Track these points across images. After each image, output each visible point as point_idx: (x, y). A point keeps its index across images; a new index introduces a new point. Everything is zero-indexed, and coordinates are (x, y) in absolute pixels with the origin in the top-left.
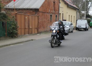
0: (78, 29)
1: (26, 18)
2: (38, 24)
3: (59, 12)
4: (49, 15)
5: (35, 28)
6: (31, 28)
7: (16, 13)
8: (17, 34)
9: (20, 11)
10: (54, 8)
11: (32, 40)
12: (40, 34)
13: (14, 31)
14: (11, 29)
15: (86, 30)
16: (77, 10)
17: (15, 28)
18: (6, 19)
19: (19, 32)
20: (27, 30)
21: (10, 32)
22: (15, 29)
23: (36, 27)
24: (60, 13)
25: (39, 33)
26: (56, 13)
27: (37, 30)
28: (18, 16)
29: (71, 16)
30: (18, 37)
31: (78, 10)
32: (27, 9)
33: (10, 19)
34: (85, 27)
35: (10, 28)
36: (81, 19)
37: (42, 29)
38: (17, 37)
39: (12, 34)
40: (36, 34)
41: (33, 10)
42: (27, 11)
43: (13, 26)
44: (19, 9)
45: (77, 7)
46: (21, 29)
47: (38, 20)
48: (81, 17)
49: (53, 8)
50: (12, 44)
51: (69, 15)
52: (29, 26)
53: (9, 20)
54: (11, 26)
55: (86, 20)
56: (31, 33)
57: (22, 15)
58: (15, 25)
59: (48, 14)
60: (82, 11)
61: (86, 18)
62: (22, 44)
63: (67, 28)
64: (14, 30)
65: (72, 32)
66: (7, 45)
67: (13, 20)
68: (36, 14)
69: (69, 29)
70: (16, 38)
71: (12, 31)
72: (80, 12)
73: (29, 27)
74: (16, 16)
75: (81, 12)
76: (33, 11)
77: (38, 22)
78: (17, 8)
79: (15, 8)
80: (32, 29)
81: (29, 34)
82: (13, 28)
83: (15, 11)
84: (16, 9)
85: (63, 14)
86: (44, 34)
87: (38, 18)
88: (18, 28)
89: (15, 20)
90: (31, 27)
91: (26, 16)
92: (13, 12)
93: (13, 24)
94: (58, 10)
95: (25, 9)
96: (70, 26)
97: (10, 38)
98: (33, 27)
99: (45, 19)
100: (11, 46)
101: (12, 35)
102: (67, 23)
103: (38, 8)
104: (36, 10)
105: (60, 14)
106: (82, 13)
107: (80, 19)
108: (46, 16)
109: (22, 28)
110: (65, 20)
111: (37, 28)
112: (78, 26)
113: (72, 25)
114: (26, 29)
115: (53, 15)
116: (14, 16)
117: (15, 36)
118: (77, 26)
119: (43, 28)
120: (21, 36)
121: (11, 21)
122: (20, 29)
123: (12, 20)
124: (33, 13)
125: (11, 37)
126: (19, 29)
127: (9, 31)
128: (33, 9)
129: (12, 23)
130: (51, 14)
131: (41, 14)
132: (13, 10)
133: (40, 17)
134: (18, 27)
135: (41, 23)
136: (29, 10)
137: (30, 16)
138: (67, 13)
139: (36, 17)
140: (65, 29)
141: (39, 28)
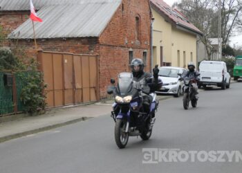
1: (66, 61)
2: (97, 77)
3: (151, 44)
4: (124, 52)
5: (90, 88)
6: (80, 87)
7: (40, 49)
8: (42, 105)
9: (50, 44)
10: (138, 34)
11: (83, 119)
12: (105, 103)
13: (36, 96)
14: (28, 93)
15: (223, 89)
16: (198, 37)
17: (39, 90)
18: (13, 66)
19: (48, 99)
20: (68, 94)
21: (25, 100)
22: (38, 92)
23: (92, 86)
24: (153, 45)
25: (99, 99)
26: (143, 46)
27: (96, 92)
28: (46, 59)
29: (184, 52)
30: (47, 112)
31: (202, 35)
32: (68, 39)
33: (24, 66)
34: (220, 80)
35: (24, 89)
36: (209, 60)
38: (44, 113)
39: (30, 105)
40: (94, 103)
41: (82, 40)
42: (67, 44)
43: (31, 85)
44: (47, 40)
45: (199, 28)
46: (54, 90)
47: (98, 65)
48: (210, 54)
49: (136, 33)
50: (32, 132)
51: (178, 51)
52: (73, 83)
53: (22, 68)
54: (26, 85)
55: (223, 63)
56: (80, 101)
57: (54, 55)
58: (38, 81)
59: (122, 49)
60: (211, 39)
61: (223, 55)
62: (56, 131)
63: (173, 84)
64: (35, 94)
66: (18, 135)
67: (31, 69)
68: (92, 51)
69: (180, 86)
70: (42, 116)
71: (29, 99)
72: (205, 42)
73: (74, 86)
74: (39, 58)
75: (210, 42)
76: (84, 44)
77: (98, 72)
78: (41, 37)
79: (37, 37)
80: (82, 89)
81: (74, 103)
82: (33, 90)
83: (36, 46)
84: (39, 40)
85: (161, 47)
87: (97, 60)
88: (45, 89)
89: (37, 70)
90: (78, 86)
91: (65, 56)
92: (31, 48)
93: (33, 78)
94: (148, 37)
95: (61, 39)
97: (25, 117)
98: (86, 84)
99: (114, 61)
100: (28, 136)
101: (30, 108)
102: (174, 72)
103: (97, 36)
104: (92, 41)
105: (154, 47)
106: (212, 43)
107: (207, 58)
108: (119, 54)
109: (55, 88)
110: (168, 64)
111: (94, 87)
112: (203, 78)
114: (66, 92)
115: (135, 52)
116: (35, 58)
117: (39, 111)
120: (53, 111)
121: (26, 73)
122: (52, 93)
123: (28, 69)
124: (83, 50)
125: (27, 114)
126: (48, 91)
127: (21, 98)
128: (82, 38)
129: (29, 76)
130: (131, 50)
131: (103, 50)
132: (30, 42)
133: (101, 59)
134: (45, 86)
135: (105, 73)
136: (73, 41)
137: (74, 57)
138: (173, 45)
139: (91, 58)
140: (170, 87)
141: (101, 85)
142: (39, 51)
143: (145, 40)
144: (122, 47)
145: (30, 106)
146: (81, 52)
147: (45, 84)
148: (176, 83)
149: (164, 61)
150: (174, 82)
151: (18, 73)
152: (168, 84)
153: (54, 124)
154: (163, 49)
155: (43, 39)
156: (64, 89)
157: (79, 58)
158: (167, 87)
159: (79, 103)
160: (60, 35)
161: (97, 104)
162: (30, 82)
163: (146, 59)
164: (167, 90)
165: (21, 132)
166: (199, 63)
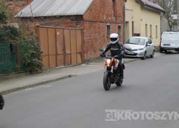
0: (164, 50)
1: (58, 33)
2: (82, 45)
3: (124, 20)
4: (103, 26)
5: (77, 53)
7: (38, 24)
8: (40, 66)
9: (47, 21)
11: (70, 76)
12: (88, 64)
13: (34, 60)
14: (28, 57)
17: (37, 54)
18: (17, 38)
19: (44, 61)
20: (60, 58)
21: (26, 63)
22: (36, 56)
23: (78, 52)
24: (126, 20)
25: (85, 61)
26: (118, 21)
27: (81, 56)
28: (42, 32)
29: (151, 25)
30: (43, 72)
32: (61, 17)
33: (26, 37)
35: (26, 55)
36: (171, 31)
37: (91, 54)
38: (41, 72)
40: (80, 64)
41: (71, 18)
42: (60, 21)
43: (31, 51)
44: (45, 17)
45: (163, 7)
46: (48, 55)
47: (83, 36)
48: (172, 26)
49: (113, 12)
50: (30, 86)
51: (146, 25)
52: (64, 49)
53: (24, 39)
54: (27, 51)
56: (69, 63)
57: (49, 29)
58: (36, 49)
59: (101, 24)
60: (173, 15)
62: (48, 86)
63: (140, 49)
64: (34, 58)
65: (151, 57)
66: (19, 89)
67: (31, 39)
68: (79, 26)
69: (146, 51)
70: (40, 74)
71: (29, 61)
73: (65, 52)
74: (37, 31)
76: (72, 20)
77: (83, 42)
78: (41, 15)
79: (37, 15)
80: (71, 54)
81: (65, 65)
82: (32, 55)
85: (133, 22)
86: (95, 63)
87: (82, 32)
88: (42, 54)
89: (35, 40)
90: (68, 52)
91: (57, 30)
92: (33, 24)
93: (32, 46)
94: (122, 15)
95: (55, 17)
96: (147, 45)
97: (27, 75)
98: (74, 51)
99: (96, 33)
100: (26, 89)
101: (30, 68)
102: (141, 41)
103: (82, 14)
104: (78, 18)
105: (127, 22)
107: (169, 30)
108: (99, 28)
109: (50, 54)
110: (138, 35)
111: (80, 53)
112: (164, 45)
113: (151, 43)
114: (58, 56)
115: (112, 26)
116: (34, 31)
117: (37, 70)
118: (162, 46)
119: (93, 52)
120: (48, 70)
121: (27, 42)
122: (47, 57)
123: (29, 40)
124: (72, 25)
125: (28, 73)
126: (44, 56)
127: (24, 62)
128: (71, 16)
129: (29, 45)
130: (108, 24)
131: (87, 25)
133: (85, 31)
134: (42, 52)
135: (88, 42)
136: (64, 18)
137: (65, 30)
138: (141, 20)
139: (77, 31)
140: (138, 52)
141: (85, 51)
142: (37, 26)
143: (120, 17)
144: (101, 22)
145: (31, 67)
146: (70, 26)
147: (42, 50)
148: (142, 49)
149: (135, 32)
150: (141, 48)
151: (21, 42)
152: (136, 50)
153: (48, 80)
154: (134, 23)
155: (42, 17)
156: (57, 54)
157: (68, 31)
158: (135, 52)
159: (68, 65)
160: (55, 14)
161: (82, 65)
162: (30, 49)
163: (120, 31)
164: (136, 54)
165: (21, 86)
166: (161, 34)
